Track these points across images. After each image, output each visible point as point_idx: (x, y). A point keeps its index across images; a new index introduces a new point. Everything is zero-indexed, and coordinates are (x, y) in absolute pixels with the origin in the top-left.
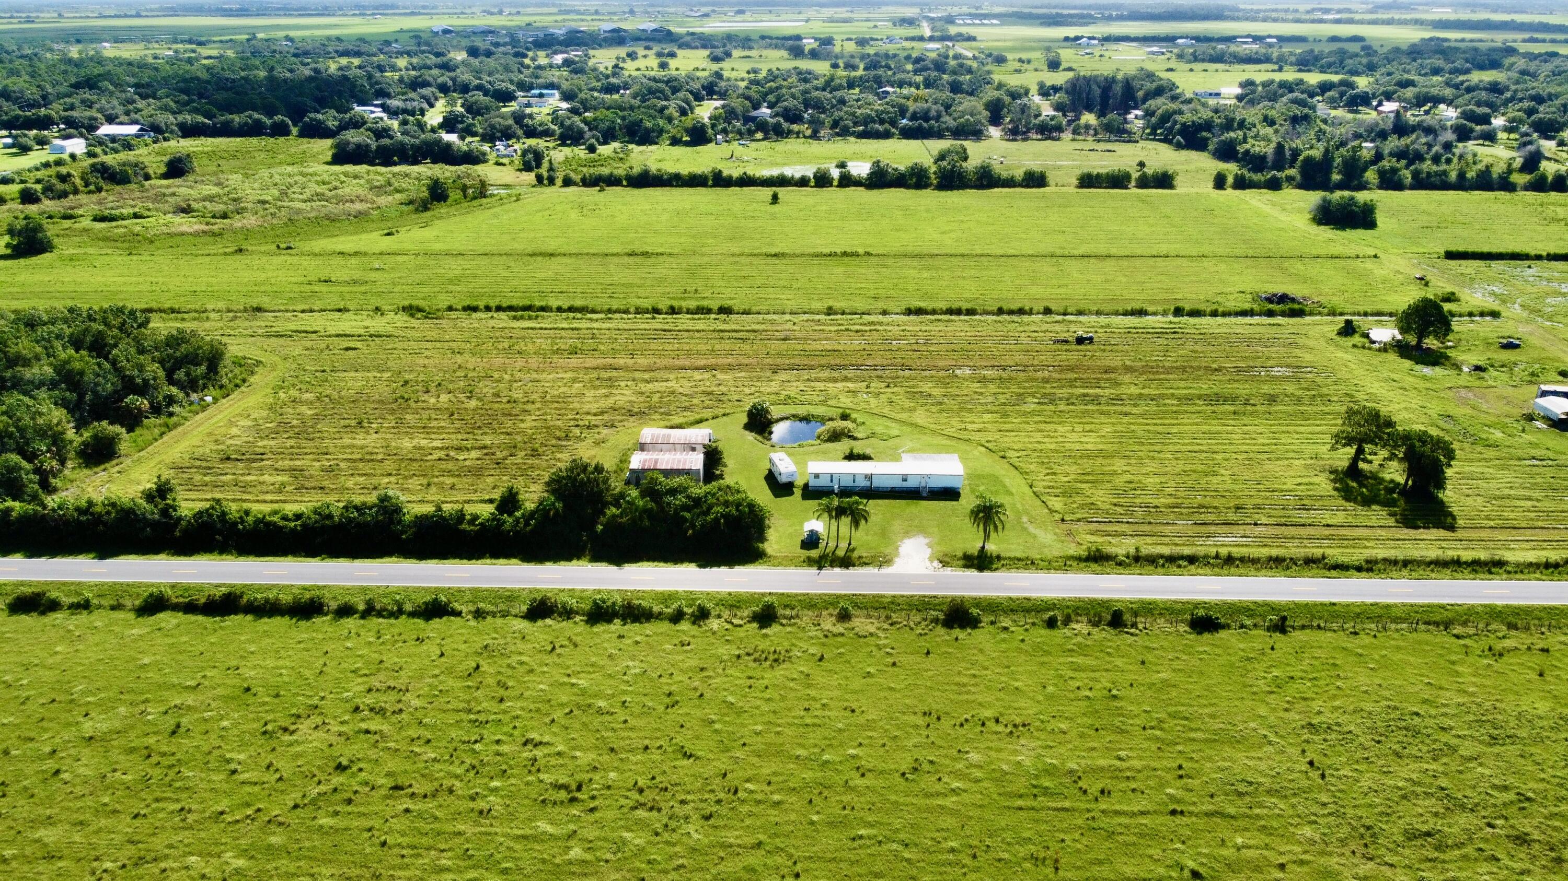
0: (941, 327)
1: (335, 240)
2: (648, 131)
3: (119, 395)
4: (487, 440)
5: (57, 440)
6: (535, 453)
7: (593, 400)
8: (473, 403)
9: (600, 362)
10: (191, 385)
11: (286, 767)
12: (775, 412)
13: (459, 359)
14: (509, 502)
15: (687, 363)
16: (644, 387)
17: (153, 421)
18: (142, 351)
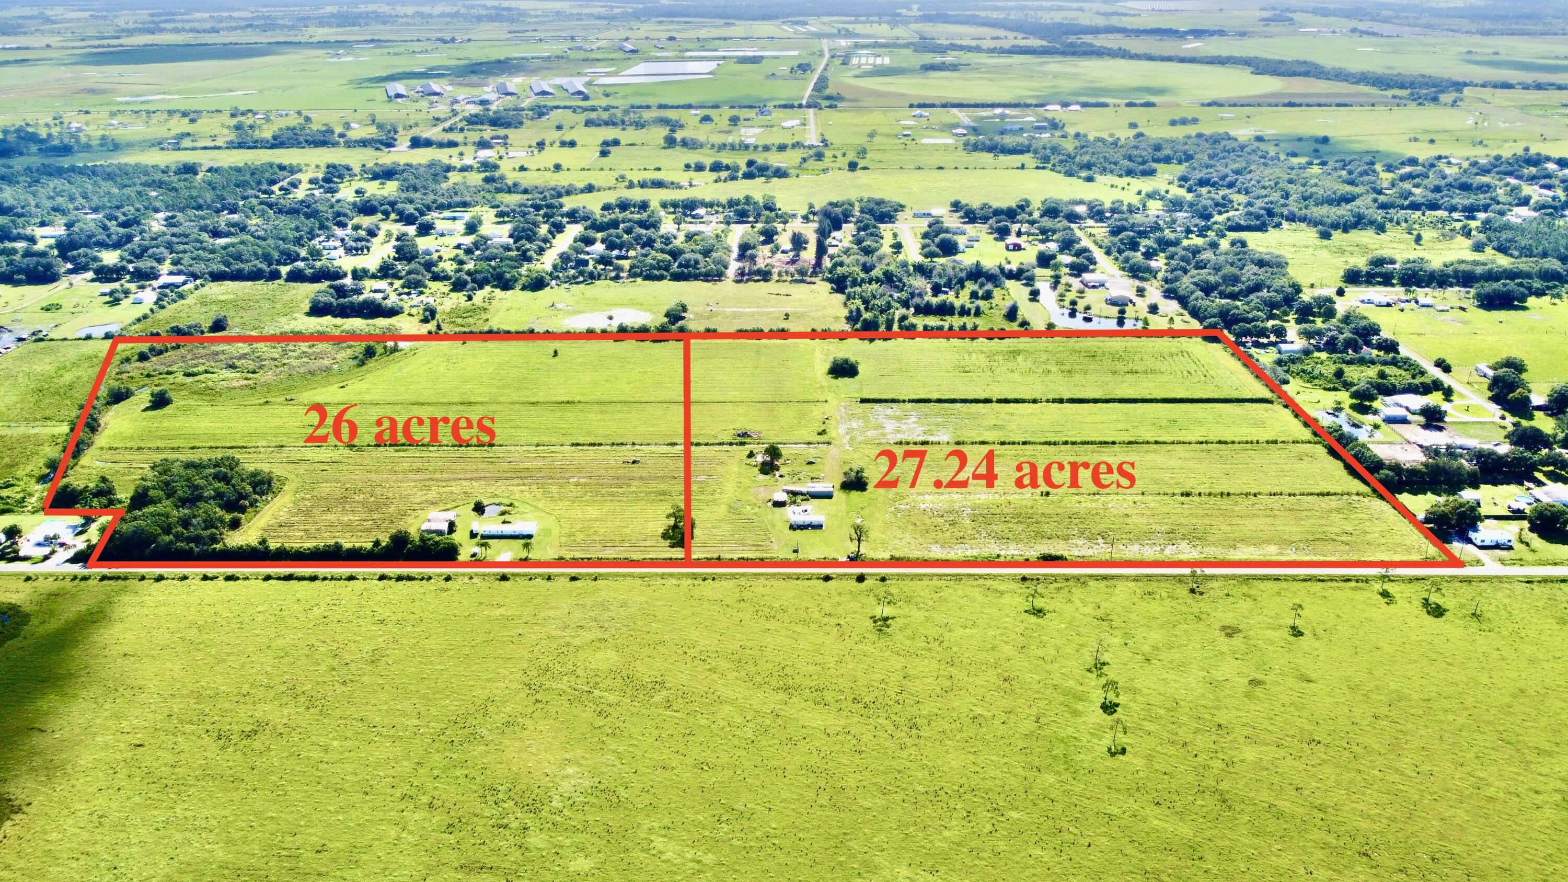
0: (581, 454)
1: (314, 392)
2: (508, 281)
3: (238, 500)
4: (375, 517)
5: (221, 520)
6: (392, 522)
7: (419, 497)
8: (373, 499)
9: (427, 476)
10: (262, 494)
11: (310, 617)
12: (485, 502)
13: (369, 476)
14: (377, 543)
15: (462, 476)
16: (442, 490)
17: (250, 510)
18: (243, 480)
